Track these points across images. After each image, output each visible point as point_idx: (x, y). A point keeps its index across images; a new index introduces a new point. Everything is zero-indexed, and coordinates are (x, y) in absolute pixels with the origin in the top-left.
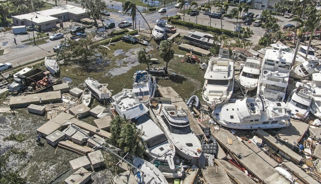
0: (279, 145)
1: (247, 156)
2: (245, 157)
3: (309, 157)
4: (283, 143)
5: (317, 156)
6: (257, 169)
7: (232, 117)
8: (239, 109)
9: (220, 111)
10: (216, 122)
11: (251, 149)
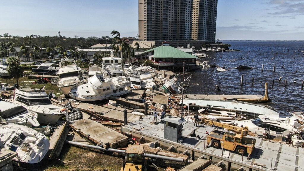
0: (129, 101)
1: (108, 112)
2: (106, 113)
3: (151, 105)
4: (131, 100)
5: (155, 102)
6: (118, 117)
7: (88, 92)
8: (92, 83)
9: (77, 90)
10: (75, 100)
11: (109, 108)
